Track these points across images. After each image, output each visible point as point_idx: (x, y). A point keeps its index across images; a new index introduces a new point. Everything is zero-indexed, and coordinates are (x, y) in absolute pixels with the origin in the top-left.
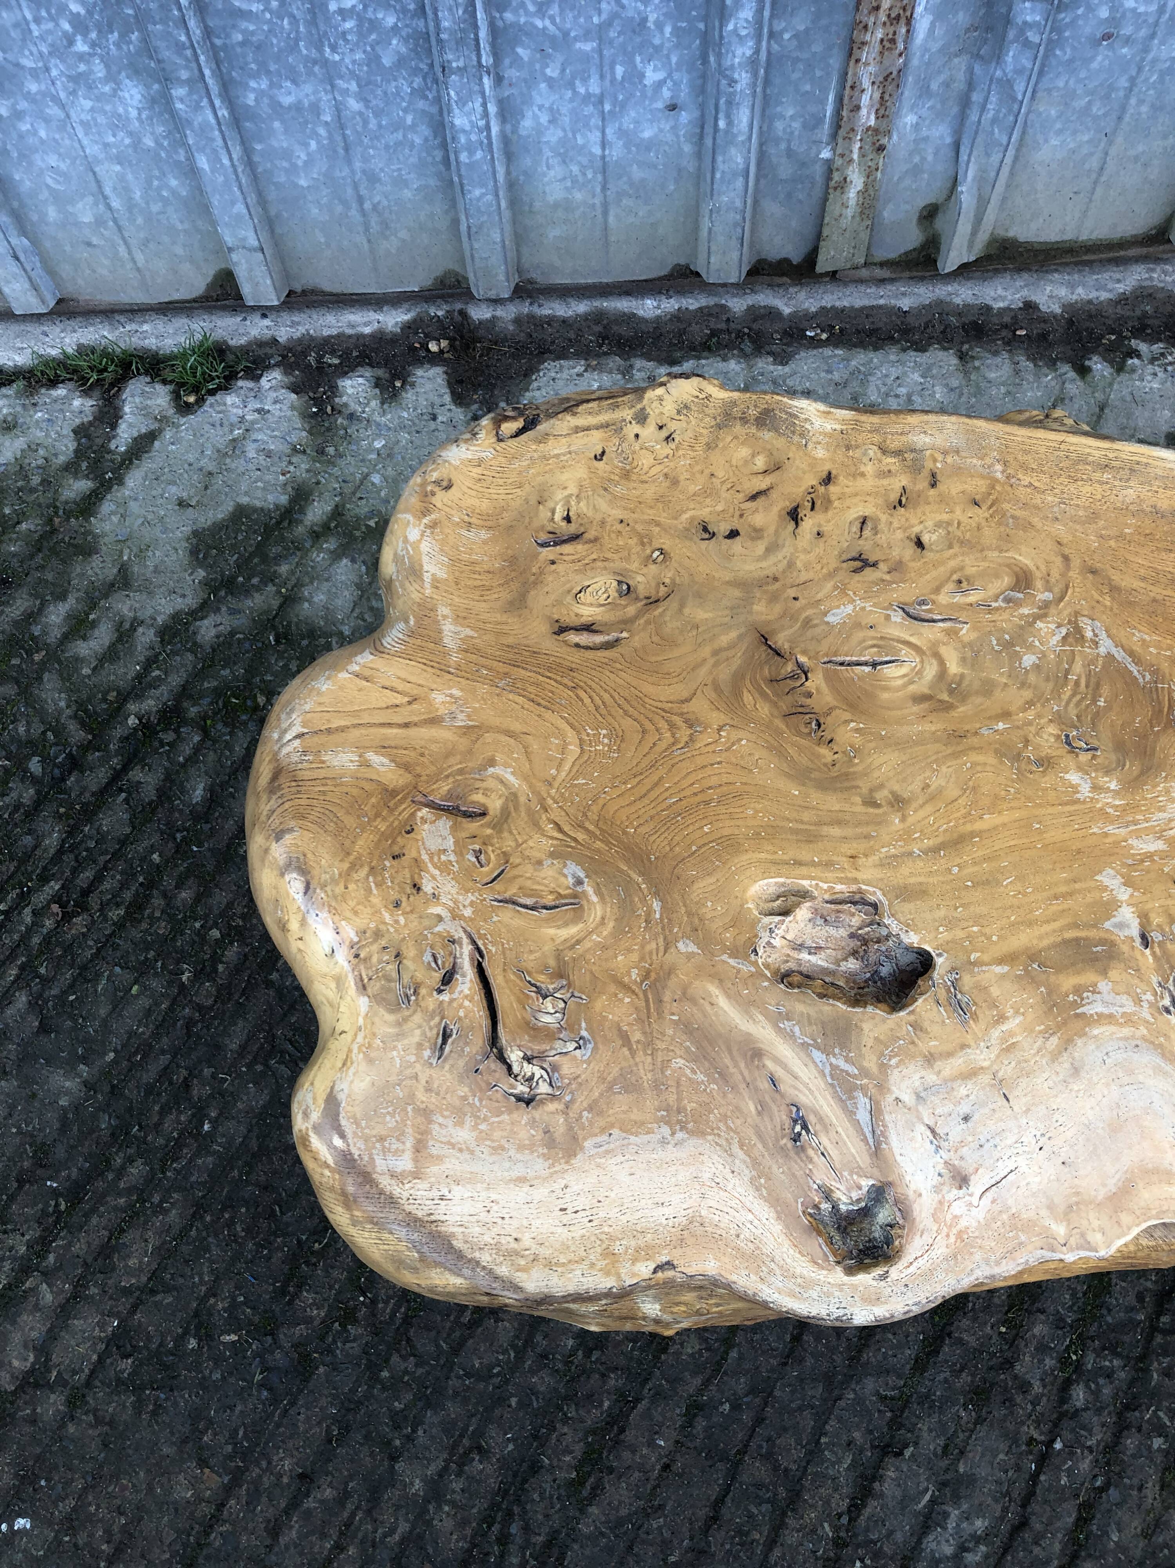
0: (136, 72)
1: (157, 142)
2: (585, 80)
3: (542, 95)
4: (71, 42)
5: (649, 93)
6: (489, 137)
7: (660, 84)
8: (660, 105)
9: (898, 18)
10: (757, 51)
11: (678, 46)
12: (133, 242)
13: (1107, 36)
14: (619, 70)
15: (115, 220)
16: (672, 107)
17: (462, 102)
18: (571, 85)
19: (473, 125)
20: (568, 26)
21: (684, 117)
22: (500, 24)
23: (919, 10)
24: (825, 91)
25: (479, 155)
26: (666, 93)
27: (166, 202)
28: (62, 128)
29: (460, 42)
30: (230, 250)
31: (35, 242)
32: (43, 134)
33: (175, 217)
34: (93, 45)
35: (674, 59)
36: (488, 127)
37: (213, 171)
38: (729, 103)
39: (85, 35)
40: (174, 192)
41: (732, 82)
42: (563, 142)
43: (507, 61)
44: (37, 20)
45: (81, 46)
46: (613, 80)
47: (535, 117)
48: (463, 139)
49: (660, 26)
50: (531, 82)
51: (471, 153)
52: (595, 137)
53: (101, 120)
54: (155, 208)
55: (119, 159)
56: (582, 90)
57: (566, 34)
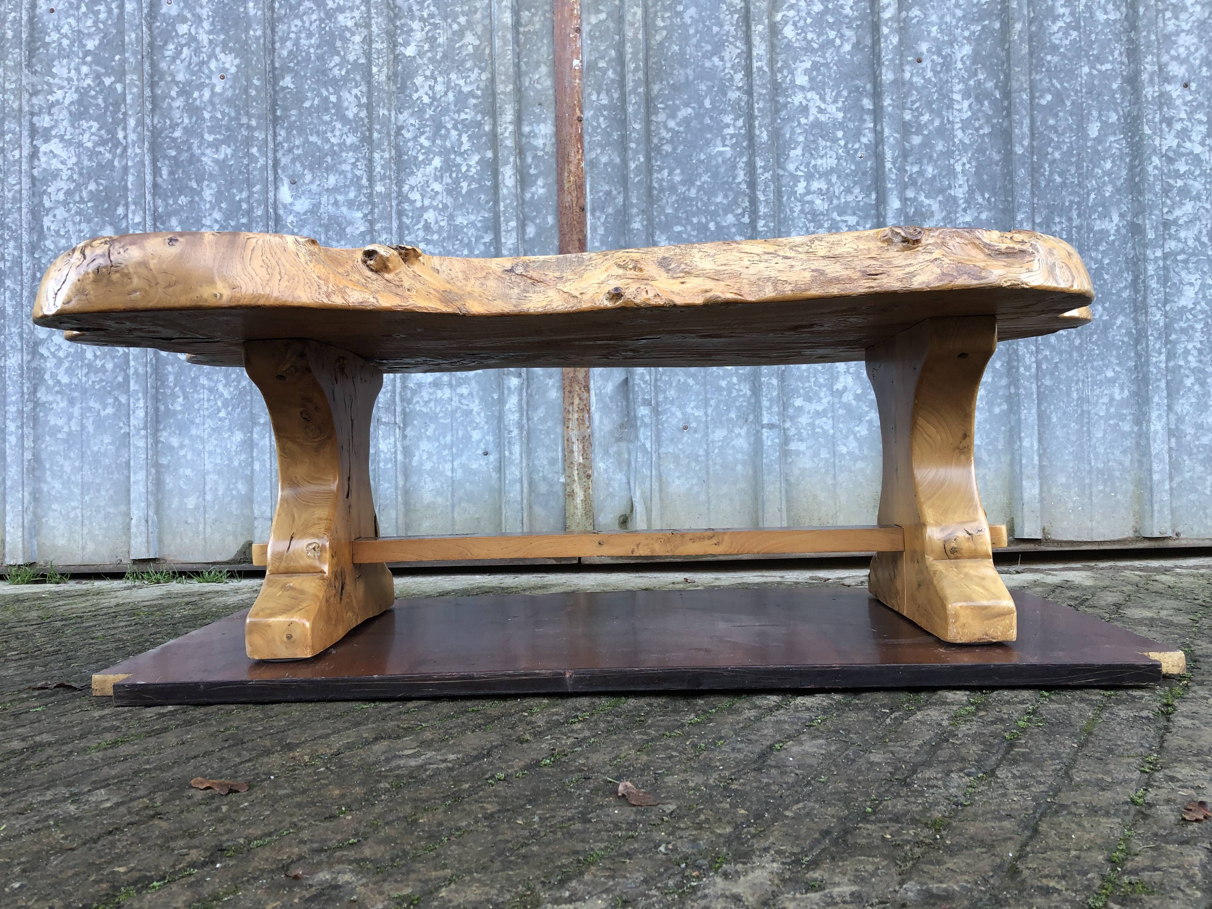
0: (241, 428)
1: (240, 464)
2: (444, 437)
3: (425, 445)
4: (219, 411)
5: (475, 444)
6: (396, 457)
7: (480, 441)
8: (480, 452)
9: (583, 409)
10: (521, 418)
11: (486, 423)
12: (209, 521)
13: (685, 428)
14: (460, 433)
15: (204, 507)
16: (486, 454)
17: (385, 438)
18: (438, 440)
19: (389, 450)
20: (438, 410)
21: (492, 458)
22: (407, 410)
23: (593, 409)
24: (556, 445)
25: (389, 466)
26: (482, 446)
27: (233, 497)
28: (199, 455)
29: (387, 410)
30: (255, 518)
31: (160, 520)
32: (189, 457)
33: (234, 508)
34: (228, 413)
35: (486, 427)
36: (395, 452)
37: (261, 471)
38: (509, 442)
39: (226, 409)
40: (239, 492)
41: (510, 432)
42: (433, 469)
43: (409, 429)
44: (208, 400)
45: (222, 414)
46: (457, 438)
47: (421, 456)
48: (382, 456)
49: (478, 414)
50: (419, 438)
51: (386, 464)
52: (448, 466)
53: (219, 451)
54: (227, 500)
55: (219, 473)
56: (443, 442)
57: (437, 414)
